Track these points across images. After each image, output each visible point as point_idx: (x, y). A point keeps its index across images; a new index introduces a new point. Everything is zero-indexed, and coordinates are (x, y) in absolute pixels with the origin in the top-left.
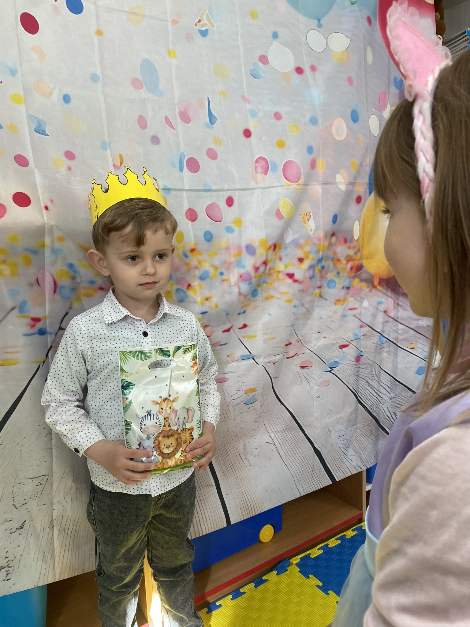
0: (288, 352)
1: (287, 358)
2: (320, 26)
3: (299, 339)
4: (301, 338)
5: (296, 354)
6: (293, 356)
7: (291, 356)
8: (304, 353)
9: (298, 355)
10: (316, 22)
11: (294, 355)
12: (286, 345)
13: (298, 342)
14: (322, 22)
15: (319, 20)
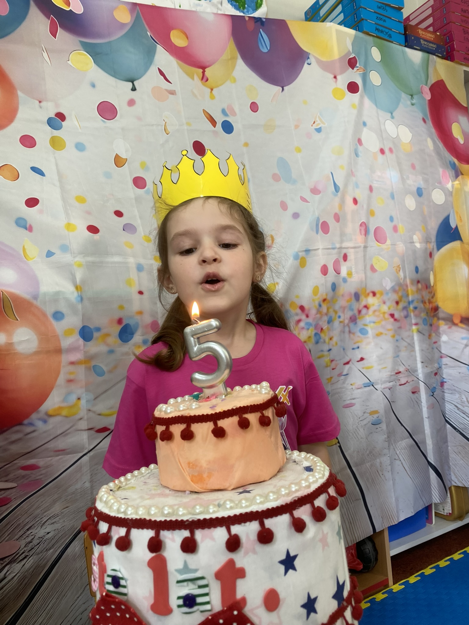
0: (399, 380)
1: (400, 385)
2: (393, 117)
3: (407, 369)
4: (409, 368)
5: (407, 382)
6: (405, 384)
7: (403, 383)
8: (413, 381)
9: (409, 383)
10: (390, 114)
11: (405, 382)
12: (397, 373)
13: (407, 371)
14: (394, 114)
15: (392, 114)
